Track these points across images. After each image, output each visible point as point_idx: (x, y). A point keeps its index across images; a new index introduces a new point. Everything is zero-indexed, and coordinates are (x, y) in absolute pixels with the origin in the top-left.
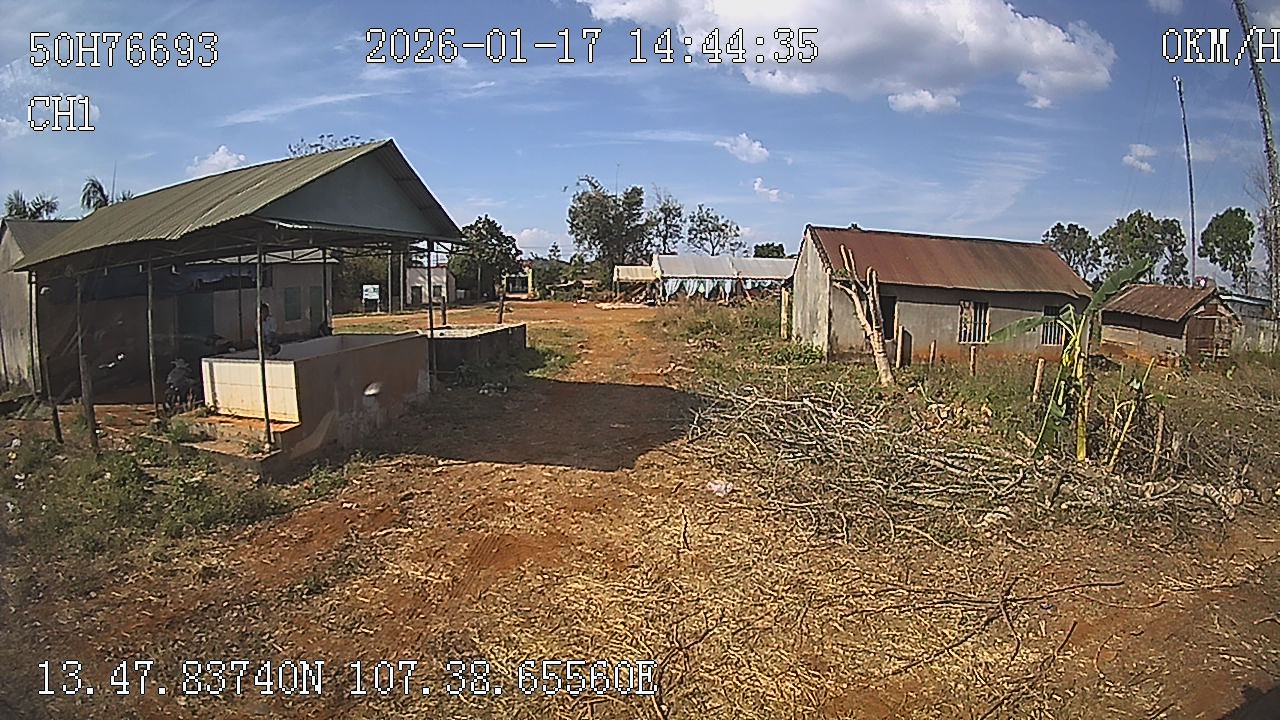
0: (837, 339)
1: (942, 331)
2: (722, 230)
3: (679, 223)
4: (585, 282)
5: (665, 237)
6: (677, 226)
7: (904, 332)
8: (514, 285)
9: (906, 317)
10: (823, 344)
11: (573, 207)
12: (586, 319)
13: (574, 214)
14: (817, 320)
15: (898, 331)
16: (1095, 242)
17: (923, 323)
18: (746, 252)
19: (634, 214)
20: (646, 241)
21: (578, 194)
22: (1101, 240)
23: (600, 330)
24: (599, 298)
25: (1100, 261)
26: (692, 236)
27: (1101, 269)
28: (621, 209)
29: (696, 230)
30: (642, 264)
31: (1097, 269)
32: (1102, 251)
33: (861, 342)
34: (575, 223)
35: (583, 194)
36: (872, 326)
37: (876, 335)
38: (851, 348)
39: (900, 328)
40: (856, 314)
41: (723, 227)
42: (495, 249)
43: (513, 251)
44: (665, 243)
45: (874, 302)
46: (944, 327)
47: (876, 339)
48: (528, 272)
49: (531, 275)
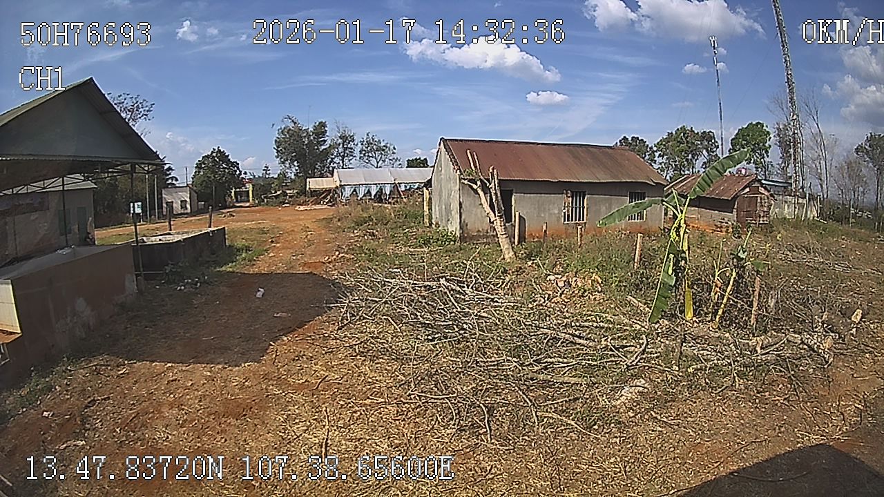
0: (467, 225)
1: (551, 215)
2: (383, 150)
3: (352, 146)
4: (288, 192)
5: (343, 157)
6: (351, 148)
7: (520, 216)
8: (241, 197)
9: (521, 205)
10: (456, 229)
11: (278, 138)
12: (286, 218)
13: (278, 143)
14: (451, 211)
15: (515, 216)
16: (651, 148)
17: (535, 209)
18: (400, 164)
19: (321, 141)
20: (330, 159)
21: (281, 128)
22: (655, 146)
23: (293, 227)
24: (298, 202)
25: (656, 161)
26: (362, 155)
28: (312, 138)
29: (365, 151)
30: (327, 177)
32: (657, 154)
33: (486, 226)
34: (279, 149)
35: (285, 128)
36: (495, 215)
37: (499, 222)
38: (479, 231)
39: (517, 214)
40: (481, 204)
41: (384, 148)
42: (225, 171)
43: (238, 172)
44: (343, 162)
45: (496, 194)
46: (551, 212)
47: (499, 224)
48: (250, 187)
49: (251, 189)
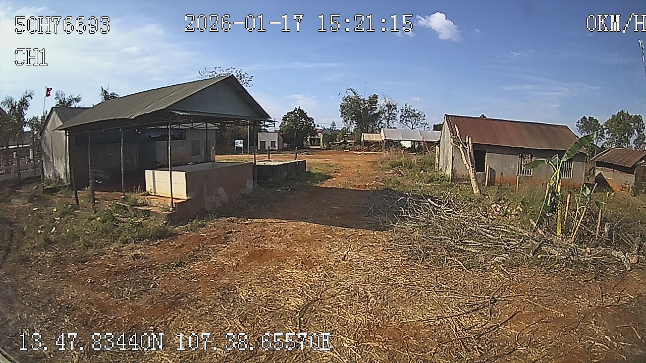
0: (456, 171)
1: (509, 169)
2: (417, 117)
3: (395, 112)
4: (348, 141)
5: (388, 120)
6: (395, 114)
7: (490, 168)
8: (314, 142)
9: (491, 160)
10: (450, 173)
11: (343, 104)
12: (345, 159)
13: (342, 107)
14: (448, 162)
15: (487, 168)
16: (602, 126)
17: (499, 164)
18: (428, 128)
19: (374, 108)
20: (379, 121)
21: (345, 97)
22: (604, 125)
23: (349, 165)
24: (355, 149)
25: (604, 136)
26: (402, 119)
27: (605, 140)
28: (367, 105)
29: (404, 116)
30: (377, 133)
31: (602, 140)
32: (605, 131)
33: (468, 173)
34: (343, 111)
35: (347, 98)
37: (471, 169)
38: (463, 176)
39: (488, 166)
40: (462, 158)
41: (418, 115)
42: (303, 124)
43: (313, 125)
44: (388, 123)
45: (470, 153)
46: (510, 167)
47: (471, 172)
48: (321, 136)
49: (322, 137)
